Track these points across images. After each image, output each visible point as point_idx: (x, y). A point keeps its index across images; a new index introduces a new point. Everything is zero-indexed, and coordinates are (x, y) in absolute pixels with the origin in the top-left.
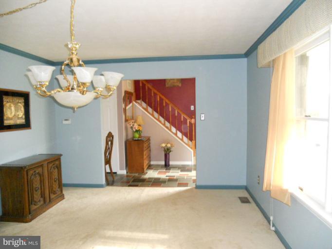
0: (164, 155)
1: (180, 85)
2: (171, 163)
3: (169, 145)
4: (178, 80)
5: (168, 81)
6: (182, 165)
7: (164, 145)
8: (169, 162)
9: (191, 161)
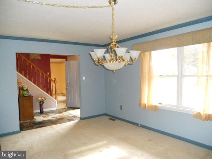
0: (39, 105)
1: (40, 58)
2: (45, 110)
3: (43, 99)
4: (38, 54)
5: (31, 55)
6: (51, 111)
7: (40, 99)
8: (43, 110)
9: (56, 107)
